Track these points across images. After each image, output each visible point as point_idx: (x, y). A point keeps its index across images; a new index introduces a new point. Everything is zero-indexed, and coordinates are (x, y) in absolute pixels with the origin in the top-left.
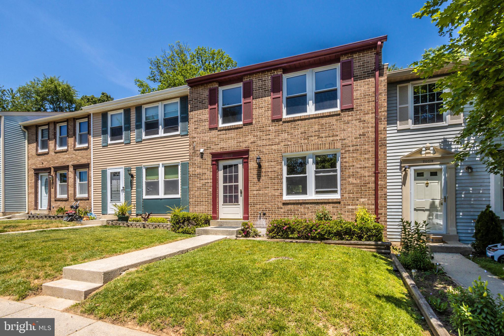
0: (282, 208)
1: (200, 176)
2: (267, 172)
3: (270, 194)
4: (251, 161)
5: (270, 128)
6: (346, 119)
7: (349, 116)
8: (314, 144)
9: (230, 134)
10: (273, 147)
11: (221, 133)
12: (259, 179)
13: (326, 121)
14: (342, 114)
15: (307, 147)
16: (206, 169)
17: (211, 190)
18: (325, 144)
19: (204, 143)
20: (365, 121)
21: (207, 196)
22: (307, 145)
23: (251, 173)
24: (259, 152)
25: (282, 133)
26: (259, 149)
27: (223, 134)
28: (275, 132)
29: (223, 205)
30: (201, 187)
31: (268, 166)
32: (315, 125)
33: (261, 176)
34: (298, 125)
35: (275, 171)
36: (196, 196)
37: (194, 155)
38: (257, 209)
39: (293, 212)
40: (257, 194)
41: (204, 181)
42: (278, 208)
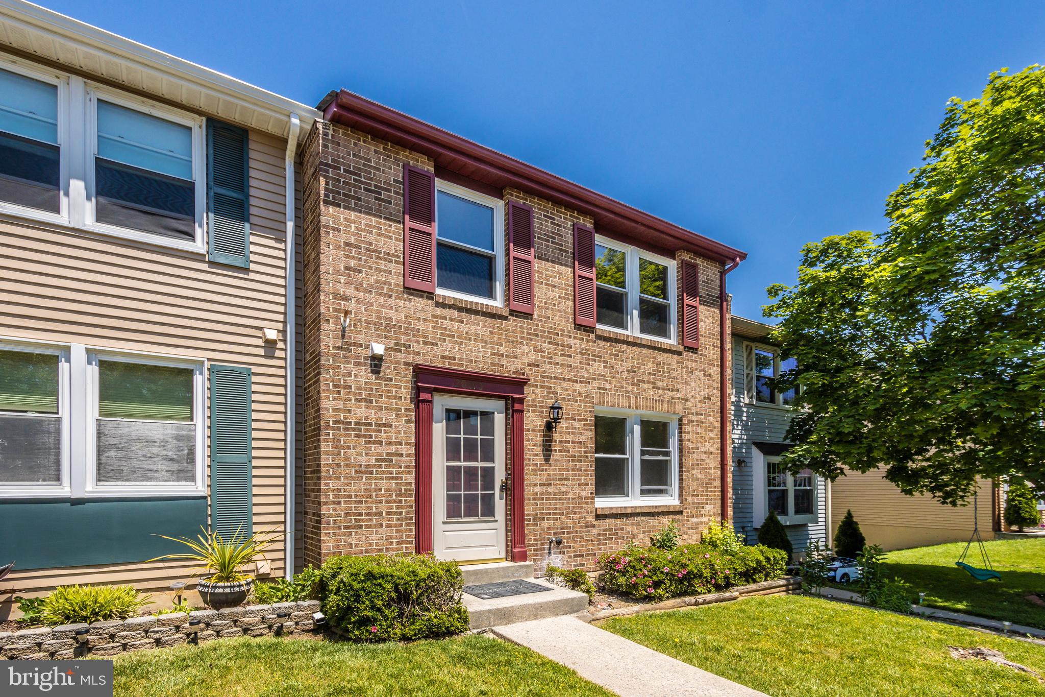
0: (594, 526)
1: (367, 430)
2: (565, 442)
3: (570, 495)
4: (528, 411)
5: (571, 341)
6: (689, 364)
7: (692, 361)
8: (647, 398)
9: (474, 324)
10: (577, 386)
11: (445, 315)
12: (547, 460)
13: (664, 360)
14: (684, 353)
15: (636, 402)
16: (391, 409)
17: (411, 478)
18: (662, 401)
19: (386, 328)
20: (710, 376)
21: (397, 496)
22: (637, 397)
23: (529, 440)
24: (548, 392)
25: (595, 361)
26: (546, 384)
27: (451, 319)
28: (581, 353)
29: (444, 523)
30: (374, 466)
31: (567, 428)
32: (649, 361)
33: (551, 451)
34: (623, 352)
35: (581, 443)
36: (350, 496)
37: (345, 356)
38: (542, 530)
39: (614, 534)
40: (542, 494)
41: (384, 450)
42: (587, 527)
